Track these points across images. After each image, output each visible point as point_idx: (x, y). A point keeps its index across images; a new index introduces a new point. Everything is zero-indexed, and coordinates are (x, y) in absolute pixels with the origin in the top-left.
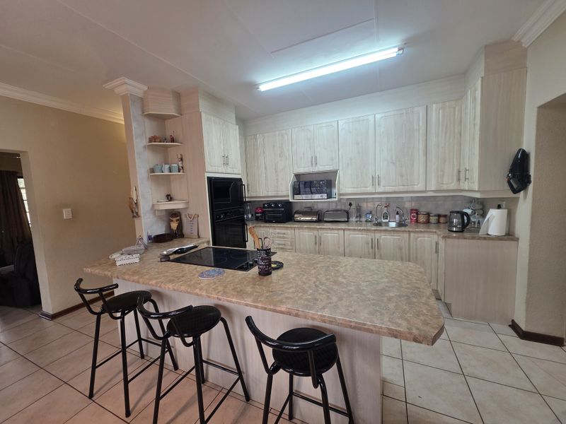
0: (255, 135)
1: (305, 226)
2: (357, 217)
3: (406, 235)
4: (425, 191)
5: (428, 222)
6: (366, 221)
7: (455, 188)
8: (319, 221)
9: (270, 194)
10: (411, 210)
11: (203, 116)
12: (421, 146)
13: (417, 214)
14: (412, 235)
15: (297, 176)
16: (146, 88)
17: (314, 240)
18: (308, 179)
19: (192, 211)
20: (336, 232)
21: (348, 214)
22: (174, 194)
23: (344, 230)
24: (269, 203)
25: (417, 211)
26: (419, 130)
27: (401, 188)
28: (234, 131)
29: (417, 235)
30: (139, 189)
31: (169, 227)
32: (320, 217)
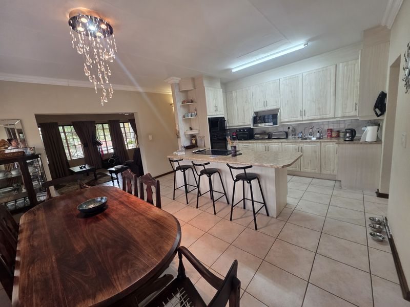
0: (232, 91)
1: (260, 141)
2: (292, 135)
3: (319, 144)
4: (335, 118)
5: (338, 136)
6: (298, 138)
7: (354, 114)
8: (269, 138)
9: (240, 124)
10: (328, 129)
11: (206, 88)
12: (332, 90)
13: (331, 132)
14: (322, 144)
15: (256, 113)
16: (180, 79)
17: (264, 148)
18: (262, 114)
19: (201, 135)
20: (277, 143)
21: (287, 134)
22: (193, 127)
23: (282, 142)
24: (240, 130)
25: (331, 130)
26: (331, 81)
27: (319, 117)
28: (220, 92)
29: (325, 144)
30: (180, 125)
31: (191, 142)
32: (270, 136)
